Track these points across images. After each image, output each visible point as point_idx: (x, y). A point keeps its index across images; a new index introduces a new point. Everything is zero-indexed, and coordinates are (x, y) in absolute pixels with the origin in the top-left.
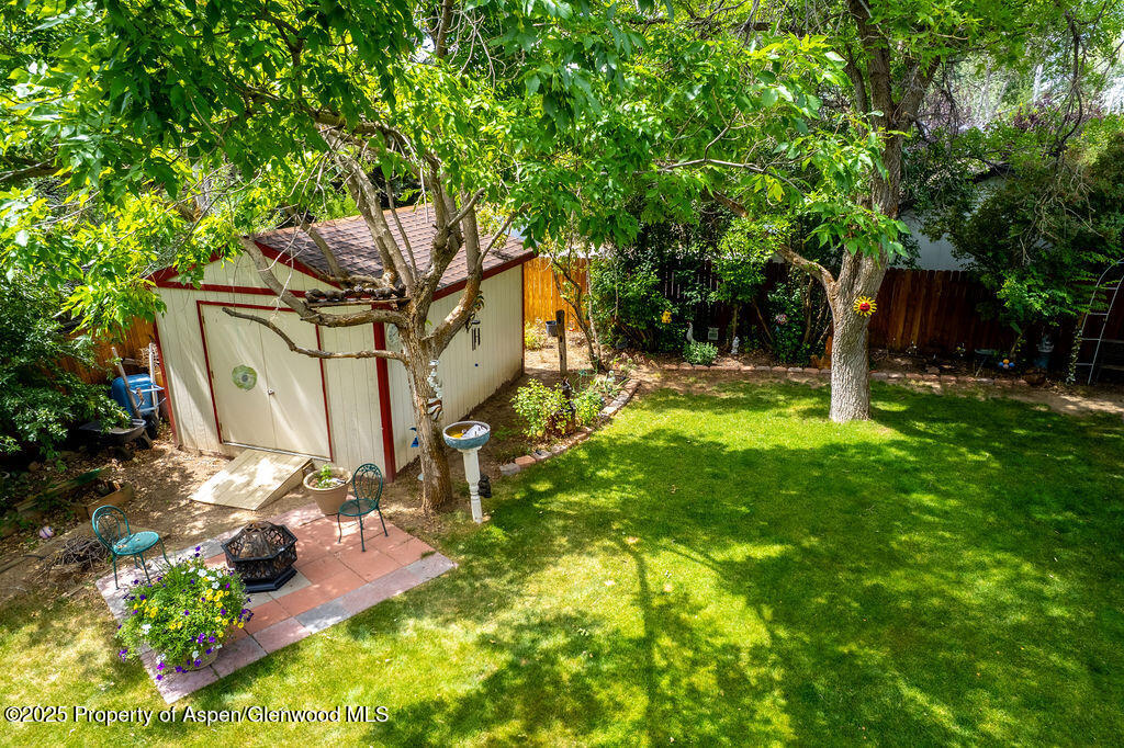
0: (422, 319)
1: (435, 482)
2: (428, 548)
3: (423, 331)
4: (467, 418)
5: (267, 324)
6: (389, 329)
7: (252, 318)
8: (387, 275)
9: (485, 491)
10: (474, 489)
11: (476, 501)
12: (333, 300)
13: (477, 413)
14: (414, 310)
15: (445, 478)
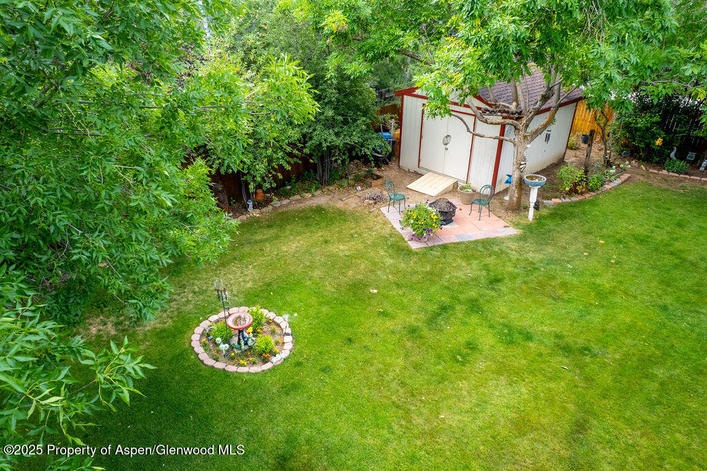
0: (527, 126)
1: (515, 199)
2: (507, 225)
3: (526, 131)
4: (538, 173)
5: (462, 120)
6: (507, 128)
7: (458, 117)
8: (514, 104)
9: (537, 207)
10: (532, 205)
11: (532, 211)
12: (492, 113)
13: (542, 172)
14: (524, 122)
15: (519, 199)
